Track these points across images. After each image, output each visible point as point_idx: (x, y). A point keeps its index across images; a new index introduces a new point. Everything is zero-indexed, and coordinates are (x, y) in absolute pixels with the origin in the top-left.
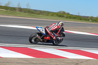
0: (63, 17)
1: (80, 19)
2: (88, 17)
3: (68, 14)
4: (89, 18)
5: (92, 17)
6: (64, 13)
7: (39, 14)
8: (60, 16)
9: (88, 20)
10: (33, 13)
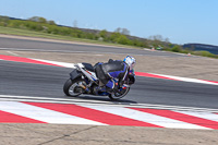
0: (41, 29)
2: (95, 31)
4: (97, 34)
5: (104, 31)
6: (43, 21)
8: (34, 28)
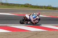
1: (38, 8)
3: (31, 5)
5: (45, 6)
7: (13, 6)
9: (43, 8)
10: (9, 5)
